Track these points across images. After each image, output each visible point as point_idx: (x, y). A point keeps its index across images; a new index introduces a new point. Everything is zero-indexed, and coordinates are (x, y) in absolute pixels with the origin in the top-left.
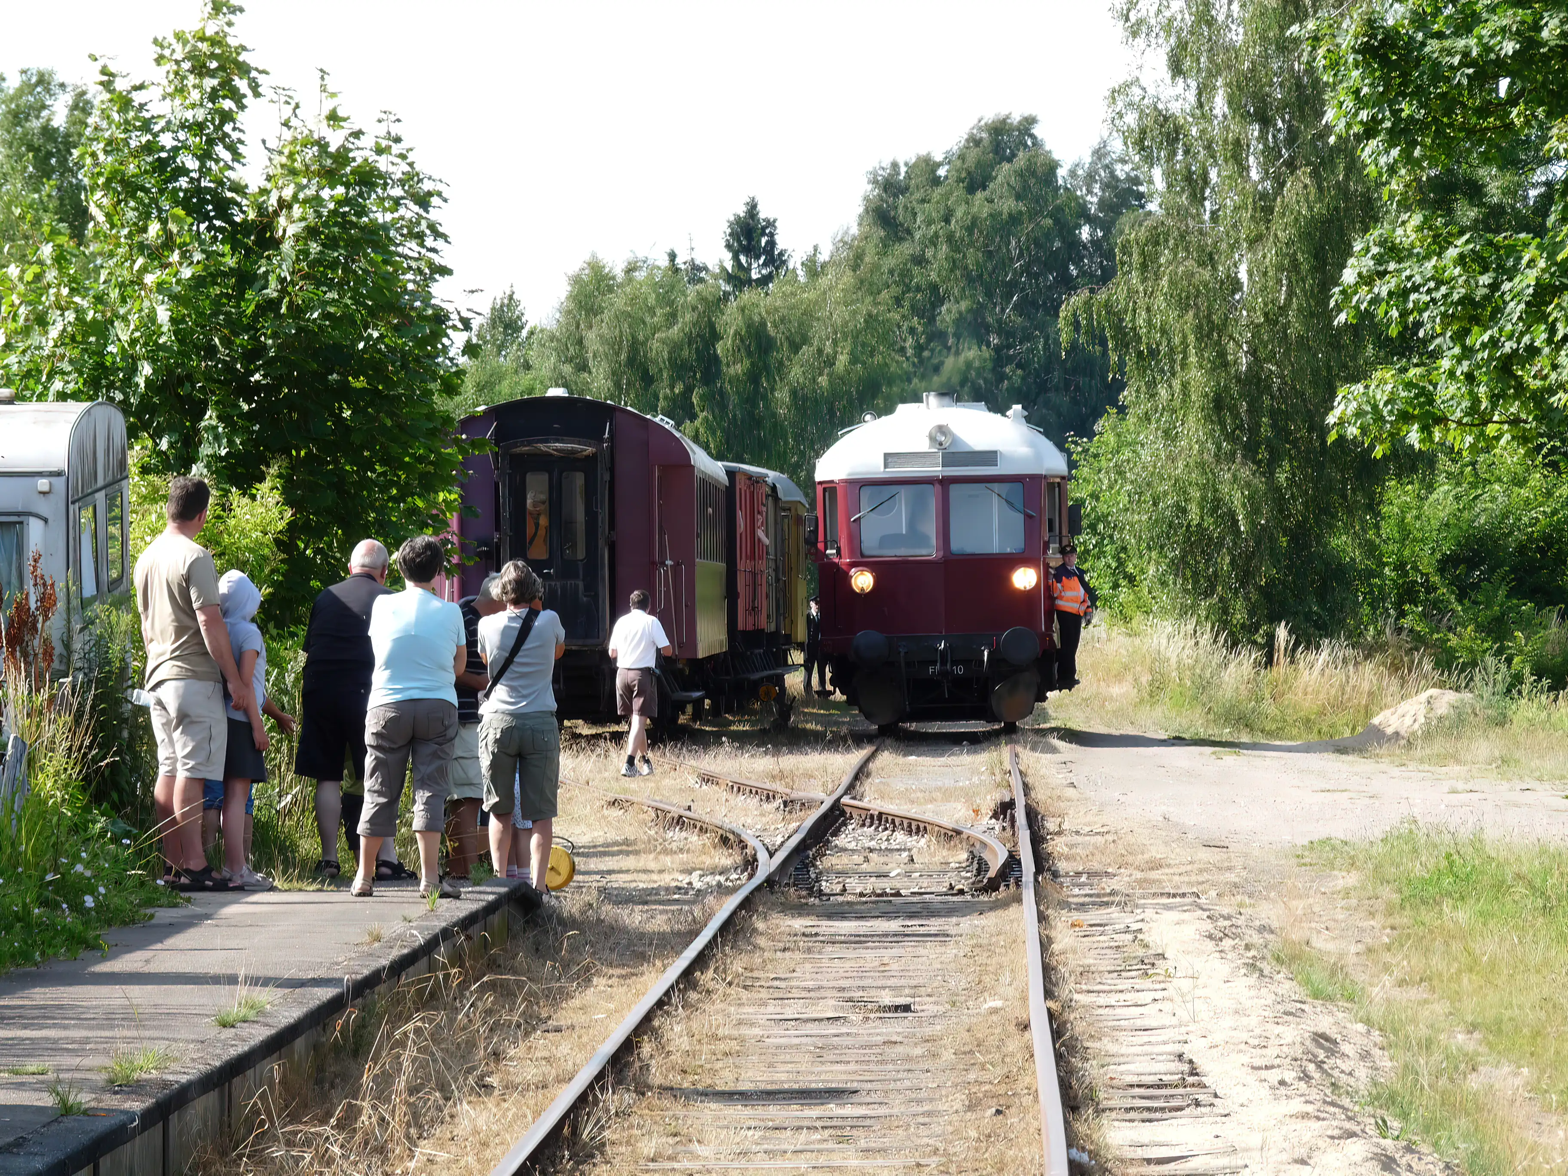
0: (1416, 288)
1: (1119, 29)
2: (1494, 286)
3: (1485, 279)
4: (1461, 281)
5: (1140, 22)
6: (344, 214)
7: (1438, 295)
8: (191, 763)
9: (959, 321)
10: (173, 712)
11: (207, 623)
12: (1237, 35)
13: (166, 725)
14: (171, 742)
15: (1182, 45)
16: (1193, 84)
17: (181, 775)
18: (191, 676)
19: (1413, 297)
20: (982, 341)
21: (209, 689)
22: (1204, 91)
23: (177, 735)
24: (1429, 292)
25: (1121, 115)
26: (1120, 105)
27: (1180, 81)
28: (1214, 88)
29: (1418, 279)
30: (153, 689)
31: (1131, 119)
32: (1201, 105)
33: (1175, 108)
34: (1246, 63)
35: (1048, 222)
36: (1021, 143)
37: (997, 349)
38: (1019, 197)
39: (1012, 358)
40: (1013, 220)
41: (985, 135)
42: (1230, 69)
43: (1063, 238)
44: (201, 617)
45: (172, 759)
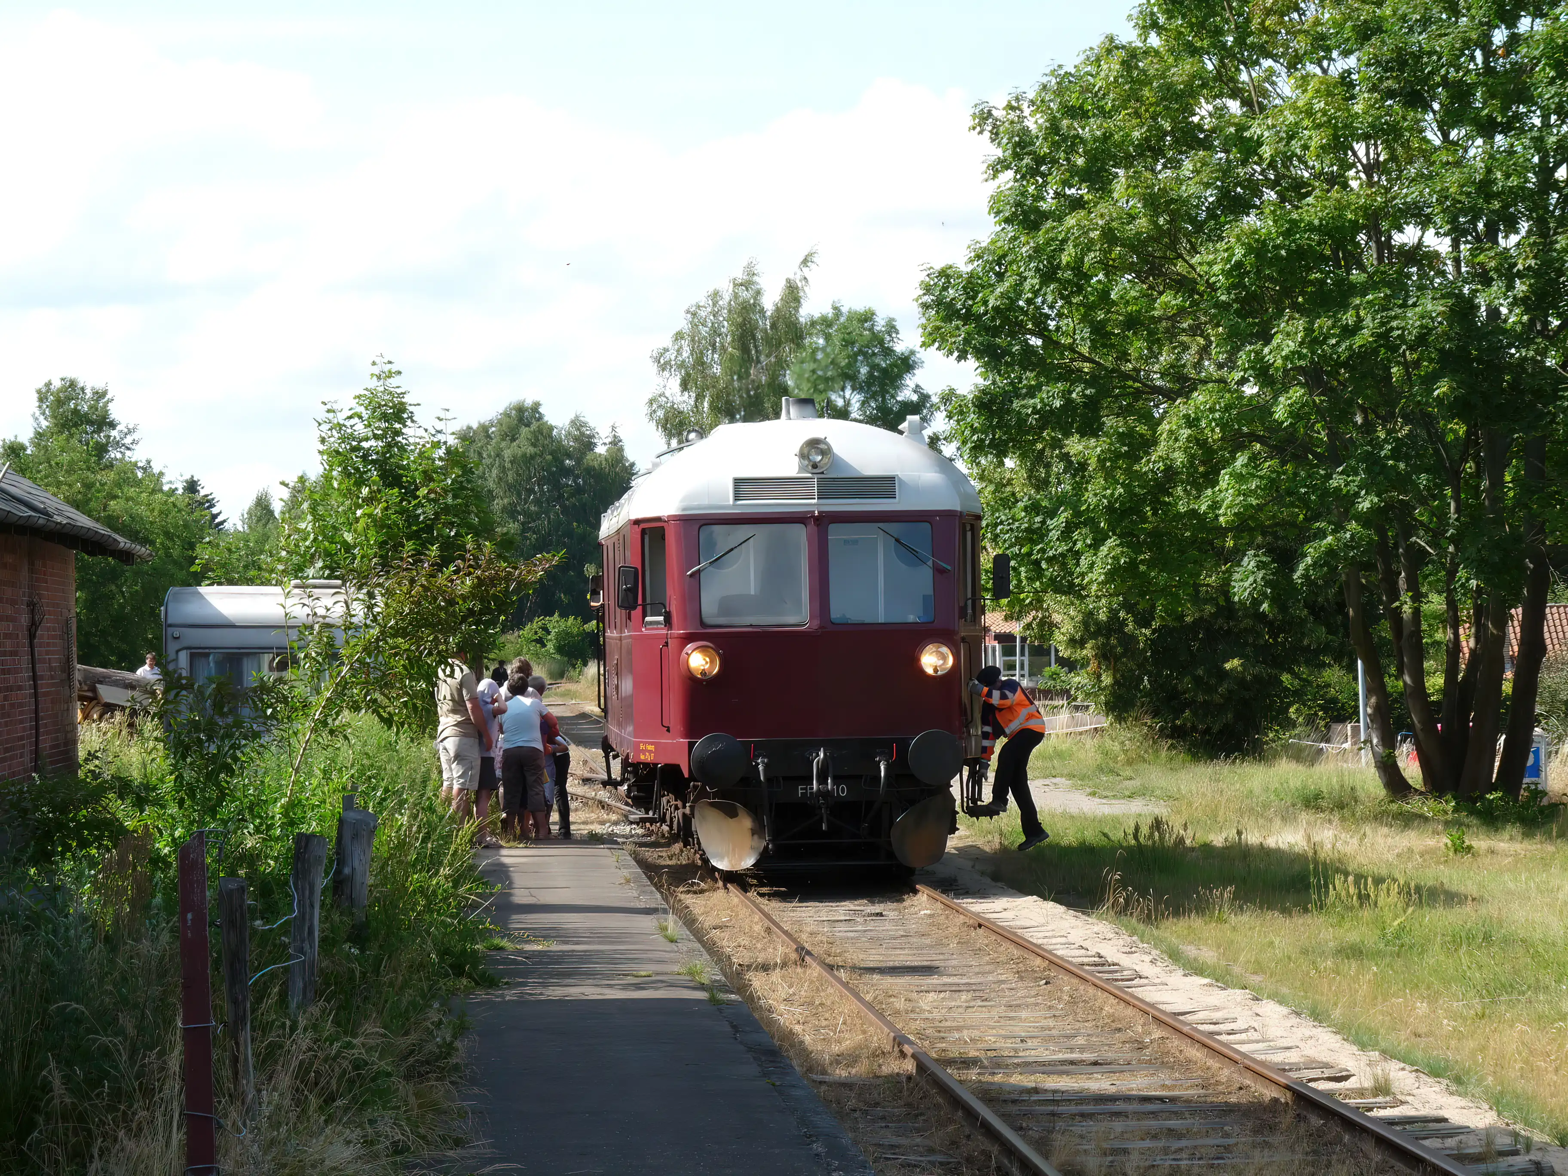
0: (1002, 523)
1: (655, 368)
2: (1043, 522)
3: (1038, 519)
4: (1026, 520)
5: (666, 363)
6: (462, 482)
7: (1014, 527)
8: (462, 781)
9: (504, 509)
10: (452, 754)
11: (472, 709)
12: (717, 370)
13: (448, 761)
14: (451, 769)
15: (688, 375)
16: (693, 395)
17: (456, 787)
18: (463, 735)
19: (1000, 527)
20: (515, 519)
21: (473, 742)
22: (699, 398)
23: (454, 766)
24: (1009, 524)
25: (655, 411)
26: (655, 406)
27: (686, 393)
28: (704, 397)
29: (1003, 518)
30: (442, 741)
31: (660, 413)
32: (696, 407)
33: (684, 408)
34: (722, 384)
35: (549, 457)
36: (533, 417)
37: (523, 524)
38: (534, 445)
39: (530, 528)
40: (532, 457)
41: (514, 412)
42: (714, 387)
43: (557, 467)
44: (469, 705)
45: (451, 779)
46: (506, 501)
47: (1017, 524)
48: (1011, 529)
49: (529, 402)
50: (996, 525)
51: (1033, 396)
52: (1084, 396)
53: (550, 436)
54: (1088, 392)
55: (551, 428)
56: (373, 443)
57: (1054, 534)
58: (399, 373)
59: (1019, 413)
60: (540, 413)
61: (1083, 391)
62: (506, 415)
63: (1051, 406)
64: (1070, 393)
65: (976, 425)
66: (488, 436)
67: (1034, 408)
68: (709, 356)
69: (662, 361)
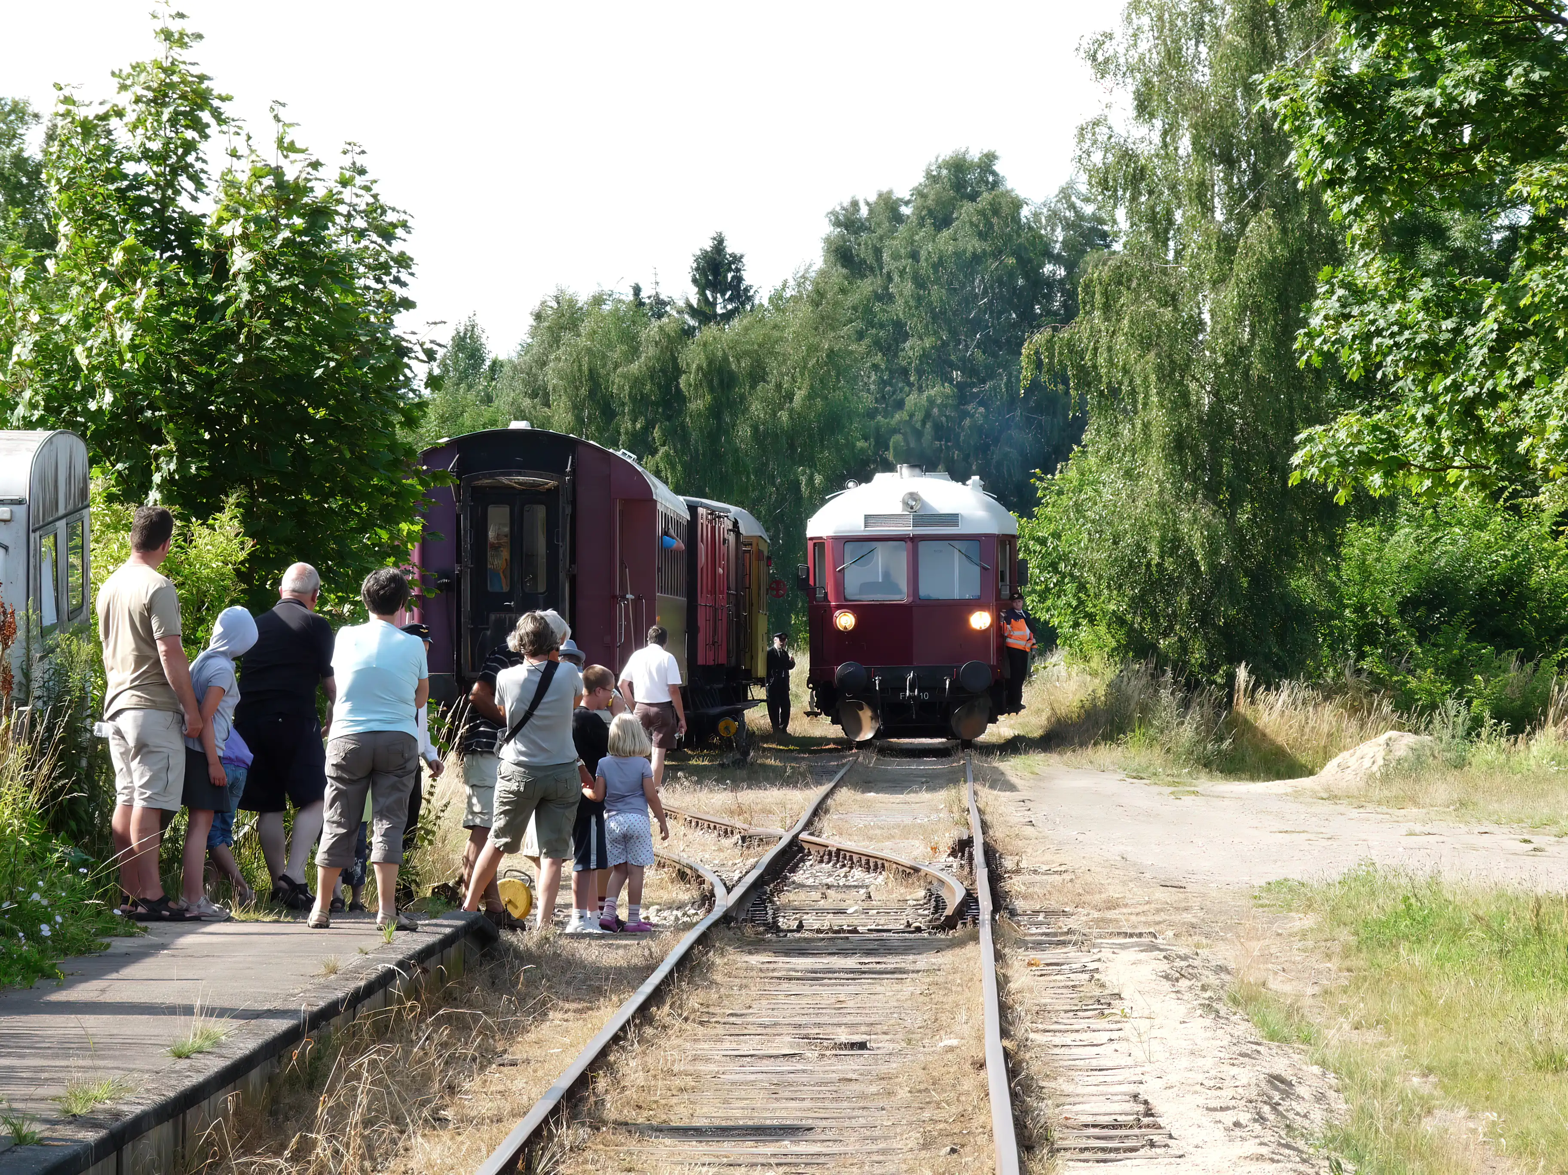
0: (1379, 333)
3: (1448, 324)
4: (1424, 326)
5: (1107, 61)
6: (302, 244)
7: (1401, 339)
8: (149, 793)
9: (923, 357)
10: (131, 742)
11: (167, 653)
13: (125, 754)
14: (130, 772)
15: (1149, 85)
16: (1158, 123)
17: (138, 805)
18: (151, 705)
19: (1376, 341)
20: (945, 378)
22: (1171, 130)
23: (135, 764)
24: (1392, 336)
25: (1086, 153)
26: (1087, 143)
27: (1146, 121)
28: (1180, 129)
29: (1382, 323)
30: (113, 717)
31: (1097, 157)
32: (1165, 145)
33: (1143, 148)
34: (1213, 104)
35: (1011, 261)
36: (983, 180)
37: (960, 386)
38: (982, 236)
39: (975, 396)
40: (977, 258)
41: (945, 172)
42: (1196, 109)
43: (1026, 277)
44: (161, 648)
45: (130, 788)
46: (928, 343)
47: (1407, 334)
48: (1397, 345)
49: (975, 155)
50: (1368, 337)
51: (1431, 82)
52: (1528, 83)
53: (1016, 219)
54: (1535, 76)
55: (1017, 204)
56: (142, 168)
57: (1478, 354)
58: (200, 36)
59: (1401, 114)
60: (994, 173)
61: (1526, 74)
62: (932, 179)
63: (1460, 103)
64: (1501, 77)
65: (1330, 138)
66: (898, 218)
67: (1429, 105)
68: (1189, 48)
69: (1100, 58)
